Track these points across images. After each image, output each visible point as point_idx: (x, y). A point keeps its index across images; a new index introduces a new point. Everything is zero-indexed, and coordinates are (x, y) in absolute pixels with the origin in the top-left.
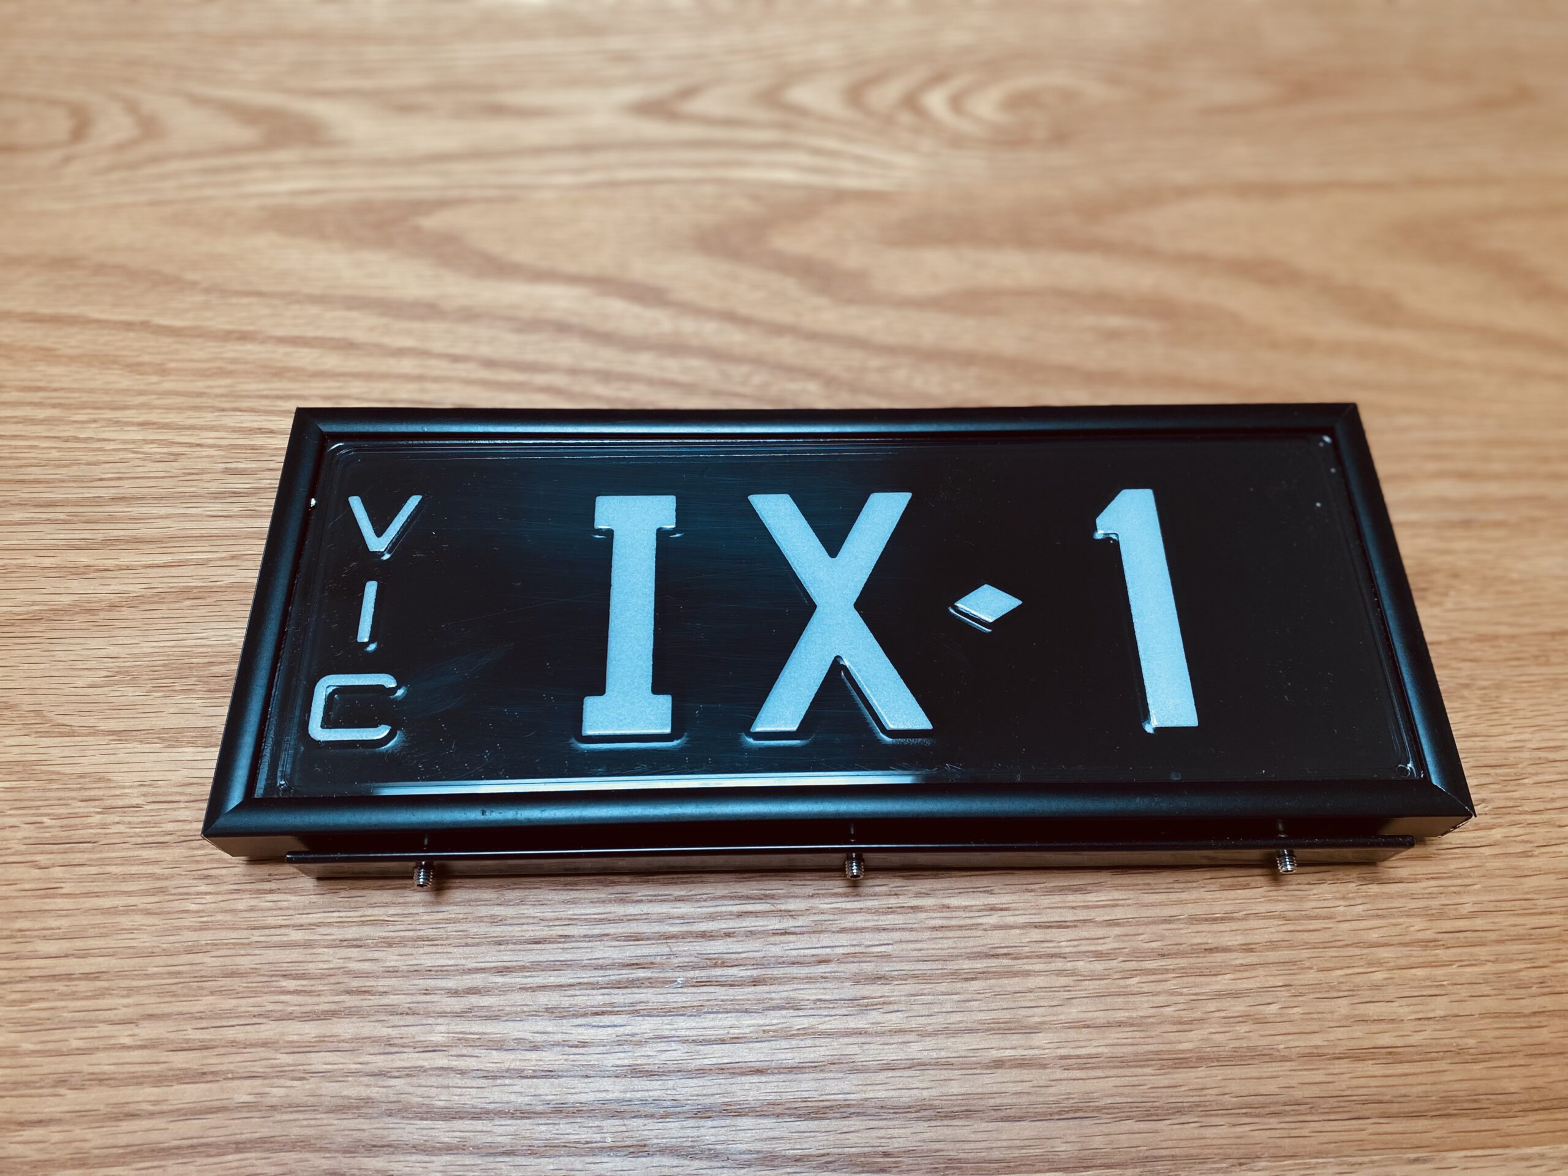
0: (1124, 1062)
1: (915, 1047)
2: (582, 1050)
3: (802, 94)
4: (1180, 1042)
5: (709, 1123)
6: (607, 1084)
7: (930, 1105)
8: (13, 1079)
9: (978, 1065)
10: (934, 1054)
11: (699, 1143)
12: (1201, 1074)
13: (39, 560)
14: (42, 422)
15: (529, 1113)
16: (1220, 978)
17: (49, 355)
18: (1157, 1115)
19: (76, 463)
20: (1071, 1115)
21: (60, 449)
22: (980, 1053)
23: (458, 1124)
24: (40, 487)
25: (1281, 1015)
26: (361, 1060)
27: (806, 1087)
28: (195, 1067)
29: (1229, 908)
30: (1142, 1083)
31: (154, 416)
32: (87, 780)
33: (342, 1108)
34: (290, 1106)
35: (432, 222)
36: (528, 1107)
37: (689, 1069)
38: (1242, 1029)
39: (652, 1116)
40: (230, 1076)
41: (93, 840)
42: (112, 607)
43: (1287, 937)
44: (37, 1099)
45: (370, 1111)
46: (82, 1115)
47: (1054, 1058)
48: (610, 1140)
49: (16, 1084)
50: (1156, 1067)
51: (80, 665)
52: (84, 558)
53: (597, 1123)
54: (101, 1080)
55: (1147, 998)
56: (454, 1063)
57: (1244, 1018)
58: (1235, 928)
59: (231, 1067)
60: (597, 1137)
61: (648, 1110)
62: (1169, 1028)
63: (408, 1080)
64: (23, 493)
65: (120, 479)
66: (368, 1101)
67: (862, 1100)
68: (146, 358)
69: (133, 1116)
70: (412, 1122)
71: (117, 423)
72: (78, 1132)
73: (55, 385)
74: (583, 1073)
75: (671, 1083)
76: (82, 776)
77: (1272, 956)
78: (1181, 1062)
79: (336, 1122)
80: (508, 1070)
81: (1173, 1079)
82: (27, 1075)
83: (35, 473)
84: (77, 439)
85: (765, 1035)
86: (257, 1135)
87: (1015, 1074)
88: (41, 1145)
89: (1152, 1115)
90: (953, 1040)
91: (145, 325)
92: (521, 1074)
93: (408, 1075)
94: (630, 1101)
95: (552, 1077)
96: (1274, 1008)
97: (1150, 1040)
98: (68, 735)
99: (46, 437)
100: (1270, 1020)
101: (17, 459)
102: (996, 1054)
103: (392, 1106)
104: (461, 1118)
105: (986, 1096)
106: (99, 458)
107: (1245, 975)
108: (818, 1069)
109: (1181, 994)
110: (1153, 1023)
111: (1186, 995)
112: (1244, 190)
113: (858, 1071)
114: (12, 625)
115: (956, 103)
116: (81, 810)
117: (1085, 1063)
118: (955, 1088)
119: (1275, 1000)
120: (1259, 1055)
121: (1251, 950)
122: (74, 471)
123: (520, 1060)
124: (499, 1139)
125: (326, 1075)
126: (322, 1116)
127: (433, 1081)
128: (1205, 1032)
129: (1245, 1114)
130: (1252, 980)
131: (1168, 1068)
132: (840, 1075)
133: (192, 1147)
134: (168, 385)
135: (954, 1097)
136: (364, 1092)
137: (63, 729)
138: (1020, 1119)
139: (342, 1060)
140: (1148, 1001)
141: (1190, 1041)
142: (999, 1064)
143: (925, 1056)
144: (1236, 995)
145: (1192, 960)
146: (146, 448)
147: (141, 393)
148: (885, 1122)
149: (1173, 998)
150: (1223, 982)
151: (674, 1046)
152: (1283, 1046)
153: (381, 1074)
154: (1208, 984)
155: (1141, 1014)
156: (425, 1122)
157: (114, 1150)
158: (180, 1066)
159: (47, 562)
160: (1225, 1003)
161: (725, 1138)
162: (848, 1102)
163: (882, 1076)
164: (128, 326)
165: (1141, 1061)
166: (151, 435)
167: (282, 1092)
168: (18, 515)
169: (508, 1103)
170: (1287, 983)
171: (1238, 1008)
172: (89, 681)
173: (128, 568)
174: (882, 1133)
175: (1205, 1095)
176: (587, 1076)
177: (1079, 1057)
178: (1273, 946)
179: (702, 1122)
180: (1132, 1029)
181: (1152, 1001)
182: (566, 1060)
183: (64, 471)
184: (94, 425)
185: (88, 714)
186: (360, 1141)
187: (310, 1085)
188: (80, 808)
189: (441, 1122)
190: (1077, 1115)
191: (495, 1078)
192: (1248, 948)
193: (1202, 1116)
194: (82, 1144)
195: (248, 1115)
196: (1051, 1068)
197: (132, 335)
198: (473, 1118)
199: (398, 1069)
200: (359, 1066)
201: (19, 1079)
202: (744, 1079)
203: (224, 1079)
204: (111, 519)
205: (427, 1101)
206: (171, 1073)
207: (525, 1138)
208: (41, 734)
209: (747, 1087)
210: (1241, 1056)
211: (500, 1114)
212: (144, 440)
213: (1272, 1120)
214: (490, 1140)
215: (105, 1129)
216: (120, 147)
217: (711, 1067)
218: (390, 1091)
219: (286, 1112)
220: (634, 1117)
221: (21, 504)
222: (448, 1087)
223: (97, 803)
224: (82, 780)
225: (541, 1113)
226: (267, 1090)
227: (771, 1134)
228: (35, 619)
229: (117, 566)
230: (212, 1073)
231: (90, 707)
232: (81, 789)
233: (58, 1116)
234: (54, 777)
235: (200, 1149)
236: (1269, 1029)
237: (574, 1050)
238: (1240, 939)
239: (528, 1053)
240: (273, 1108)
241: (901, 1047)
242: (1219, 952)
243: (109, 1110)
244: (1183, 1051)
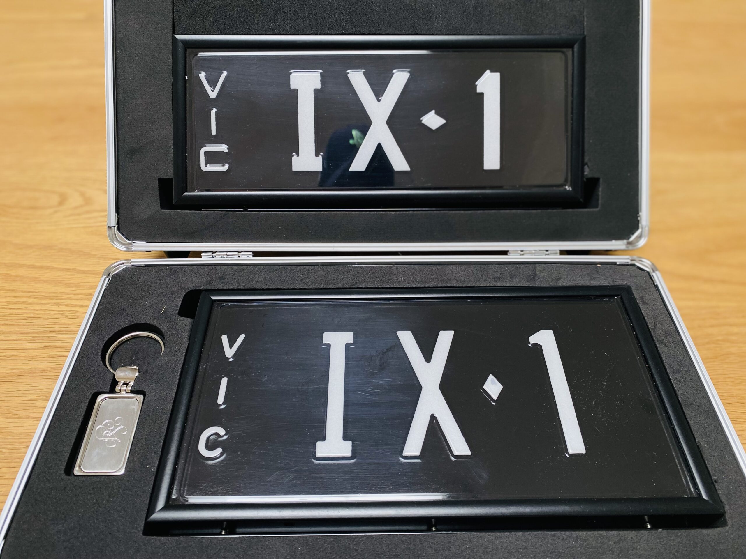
13: (19, 353)
14: (30, 303)
17: (36, 280)
19: (39, 318)
21: (34, 313)
24: (25, 327)
31: (72, 302)
32: (22, 435)
41: (20, 458)
42: (44, 371)
51: (27, 392)
52: (36, 353)
64: (17, 329)
65: (55, 324)
68: (72, 281)
71: (57, 304)
73: (37, 291)
76: (20, 434)
83: (24, 322)
84: (41, 310)
91: (74, 270)
98: (18, 418)
99: (30, 309)
101: (18, 317)
106: (48, 317)
114: (5, 377)
116: (18, 447)
122: (39, 321)
134: (78, 291)
137: (16, 416)
146: (67, 314)
147: (68, 294)
159: (22, 354)
164: (68, 270)
166: (69, 309)
168: (14, 337)
172: (30, 398)
173: (52, 357)
183: (34, 321)
184: (48, 305)
185: (27, 410)
197: (68, 273)
204: (49, 339)
208: (7, 418)
212: (66, 311)
216: (76, 208)
221: (16, 333)
223: (23, 444)
228: (13, 375)
229: (48, 356)
231: (28, 408)
232: (19, 439)
234: (10, 434)
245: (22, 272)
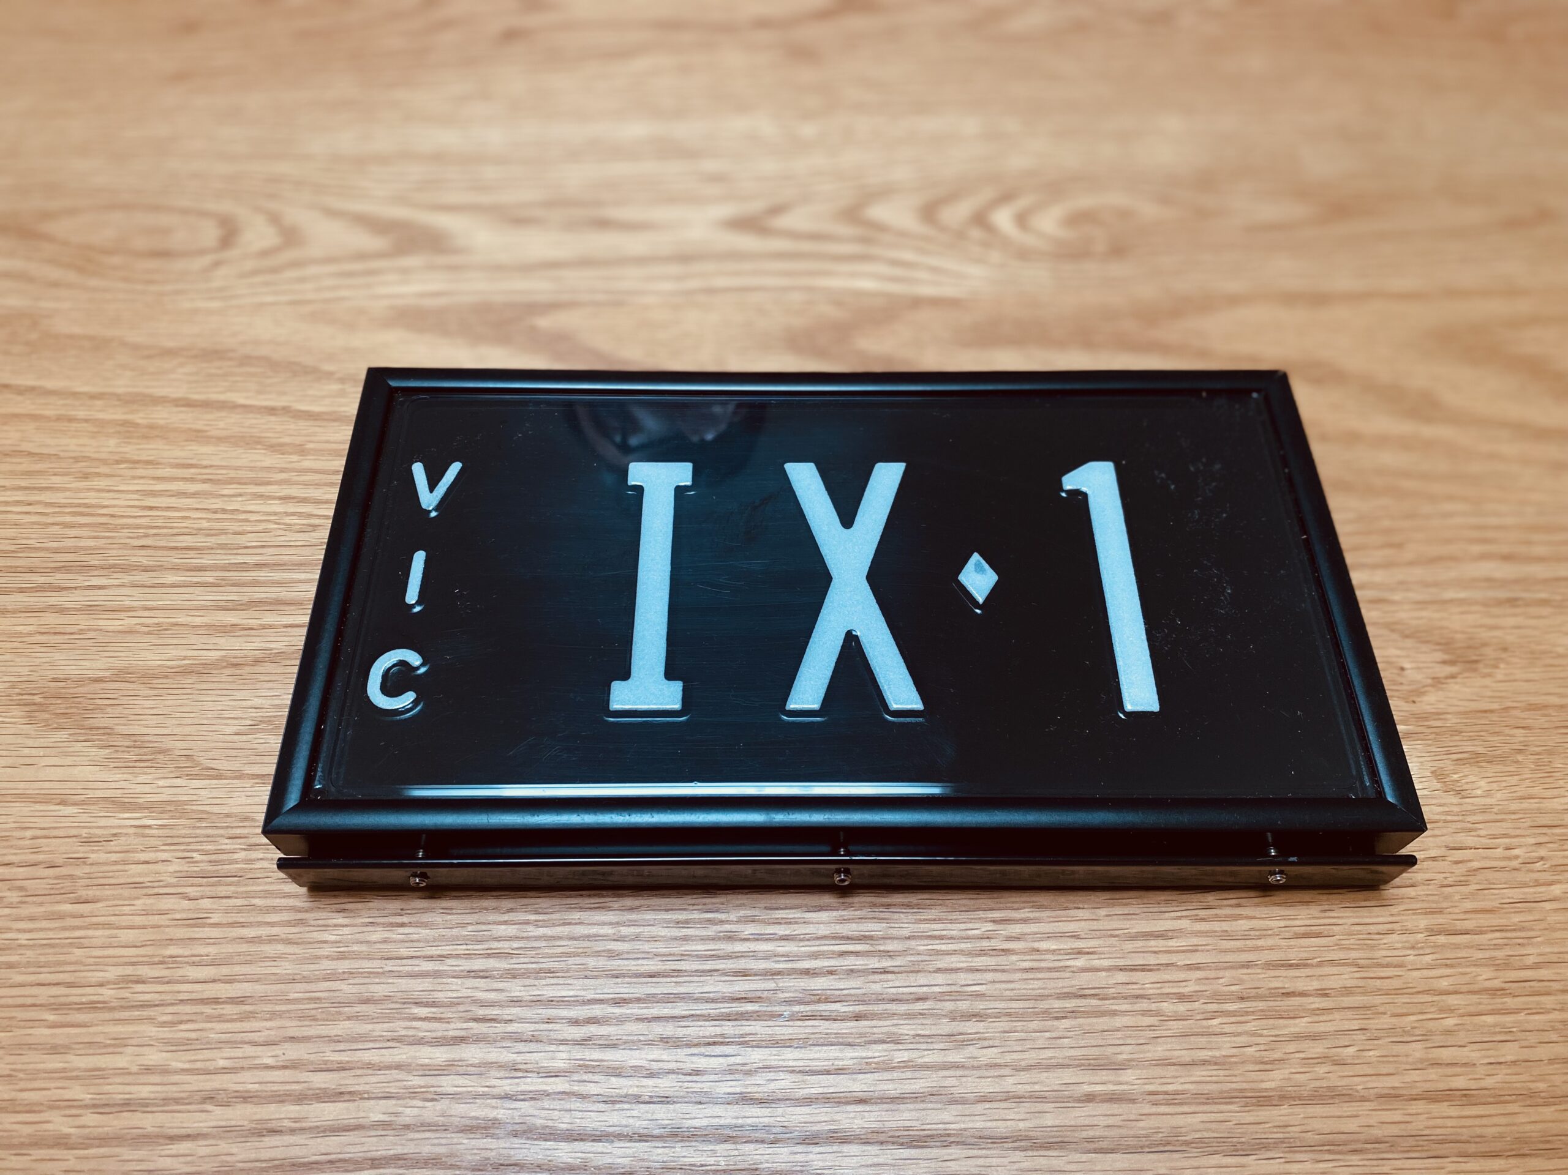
0: (1208, 1099)
1: (1011, 1080)
2: (695, 1078)
3: (879, 212)
4: (1262, 1081)
5: (817, 1149)
6: (718, 1110)
7: (1026, 1136)
8: (163, 1095)
9: (1070, 1099)
10: (1028, 1088)
11: (808, 1168)
12: (1283, 1112)
13: (190, 619)
14: (194, 495)
15: (646, 1136)
16: (1297, 1021)
17: (198, 436)
18: (1244, 1150)
19: (223, 532)
20: (1162, 1148)
21: (209, 520)
22: (1072, 1087)
23: (578, 1145)
24: (192, 554)
25: (1358, 1057)
26: (488, 1084)
27: (906, 1117)
28: (333, 1087)
29: (1305, 955)
30: (1228, 1119)
31: (294, 491)
32: (234, 819)
33: (470, 1129)
34: (422, 1125)
35: (544, 322)
36: (645, 1131)
37: (797, 1097)
38: (1321, 1070)
39: (763, 1142)
40: (366, 1096)
41: (240, 874)
42: (257, 662)
43: (1361, 983)
44: (185, 1115)
45: (497, 1131)
46: (228, 1131)
47: (1143, 1093)
48: (723, 1163)
49: (166, 1101)
50: (1242, 1104)
51: (226, 715)
52: (231, 618)
53: (711, 1147)
54: (244, 1098)
55: (1229, 1039)
56: (576, 1088)
57: (1323, 1059)
58: (1310, 974)
59: (367, 1088)
60: (712, 1161)
61: (759, 1135)
62: (1251, 1067)
63: (532, 1103)
64: (175, 559)
65: (263, 547)
66: (495, 1123)
67: (961, 1130)
68: (287, 440)
69: (274, 1132)
70: (536, 1142)
71: (261, 496)
72: (224, 1146)
73: (205, 463)
74: (698, 1100)
75: (780, 1111)
76: (228, 815)
77: (1347, 1001)
78: (1264, 1100)
79: (465, 1141)
80: (626, 1096)
81: (1258, 1116)
82: (176, 1092)
83: (189, 541)
84: (224, 511)
85: (868, 1067)
86: (392, 1152)
87: (1105, 1108)
88: (189, 1158)
89: (1237, 1150)
90: (1045, 1074)
91: (286, 410)
92: (638, 1100)
93: (532, 1099)
94: (742, 1126)
95: (668, 1103)
96: (1351, 1050)
97: (1234, 1079)
98: (216, 778)
99: (197, 509)
100: (1349, 1062)
101: (171, 528)
102: (1087, 1089)
103: (517, 1127)
104: (582, 1140)
105: (1079, 1128)
106: (245, 528)
107: (1322, 1018)
108: (919, 1100)
109: (1261, 1036)
110: (1236, 1063)
111: (1266, 1036)
112: (1290, 299)
113: (955, 1102)
114: (166, 677)
115: (1022, 220)
116: (228, 847)
117: (1173, 1099)
118: (1049, 1120)
119: (1352, 1043)
120: (1338, 1095)
121: (1326, 995)
122: (222, 540)
123: (638, 1086)
124: (619, 1160)
125: (455, 1097)
126: (453, 1135)
127: (557, 1105)
128: (1287, 1071)
129: (1329, 1151)
130: (1329, 1024)
131: (1253, 1105)
132: (939, 1106)
133: (331, 1162)
134: (307, 464)
135: (1048, 1129)
136: (492, 1114)
137: (211, 772)
138: (1112, 1151)
139: (469, 1083)
140: (1230, 1042)
141: (1273, 1081)
142: (1090, 1098)
143: (1021, 1089)
144: (1314, 1037)
145: (1271, 1004)
146: (287, 520)
147: (282, 470)
148: (984, 1152)
149: (1253, 1038)
150: (1301, 1025)
151: (782, 1075)
152: (1361, 1087)
153: (507, 1097)
154: (1286, 1026)
155: (1224, 1053)
156: (549, 1143)
157: (258, 1164)
158: (318, 1086)
159: (198, 621)
160: (1305, 1045)
161: (833, 1164)
162: (948, 1132)
163: (979, 1108)
164: (272, 411)
165: (1228, 1098)
166: (291, 508)
167: (416, 1111)
168: (170, 578)
169: (626, 1126)
170: (1363, 1027)
171: (1318, 1050)
172: (235, 729)
173: (271, 627)
174: (981, 1161)
175: (1289, 1133)
176: (700, 1103)
177: (1166, 1093)
178: (1347, 991)
179: (811, 1148)
180: (1216, 1067)
181: (1234, 1042)
182: (680, 1087)
183: (213, 539)
184: (240, 499)
185: (234, 759)
186: (488, 1159)
187: (440, 1106)
188: (226, 844)
189: (563, 1144)
190: (1166, 1148)
191: (613, 1102)
192: (1323, 993)
193: (1286, 1152)
194: (228, 1158)
195: (383, 1133)
196: (1140, 1103)
197: (273, 418)
198: (593, 1140)
199: (523, 1093)
200: (486, 1089)
201: (170, 1095)
202: (850, 1108)
203: (361, 1099)
204: (255, 583)
205: (550, 1123)
206: (311, 1092)
207: (643, 1160)
208: (192, 777)
209: (852, 1115)
210: (1321, 1096)
211: (620, 1137)
212: (285, 513)
213: (1354, 1157)
214: (610, 1161)
215: (249, 1144)
216: (265, 253)
217: (817, 1096)
218: (516, 1113)
219: (418, 1131)
220: (745, 1142)
221: (175, 568)
222: (571, 1110)
223: (239, 841)
224: (229, 820)
225: (658, 1137)
226: (400, 1109)
227: (876, 1160)
228: (186, 672)
229: (261, 625)
230: (350, 1093)
231: (234, 753)
232: (227, 827)
233: (205, 1130)
234: (204, 816)
235: (338, 1165)
236: (1347, 1071)
237: (689, 1078)
238: (1315, 985)
239: (645, 1080)
240: (407, 1127)
241: (997, 1080)
242: (1296, 996)
243: (254, 1126)
244: (1266, 1090)
245: (162, 416)
